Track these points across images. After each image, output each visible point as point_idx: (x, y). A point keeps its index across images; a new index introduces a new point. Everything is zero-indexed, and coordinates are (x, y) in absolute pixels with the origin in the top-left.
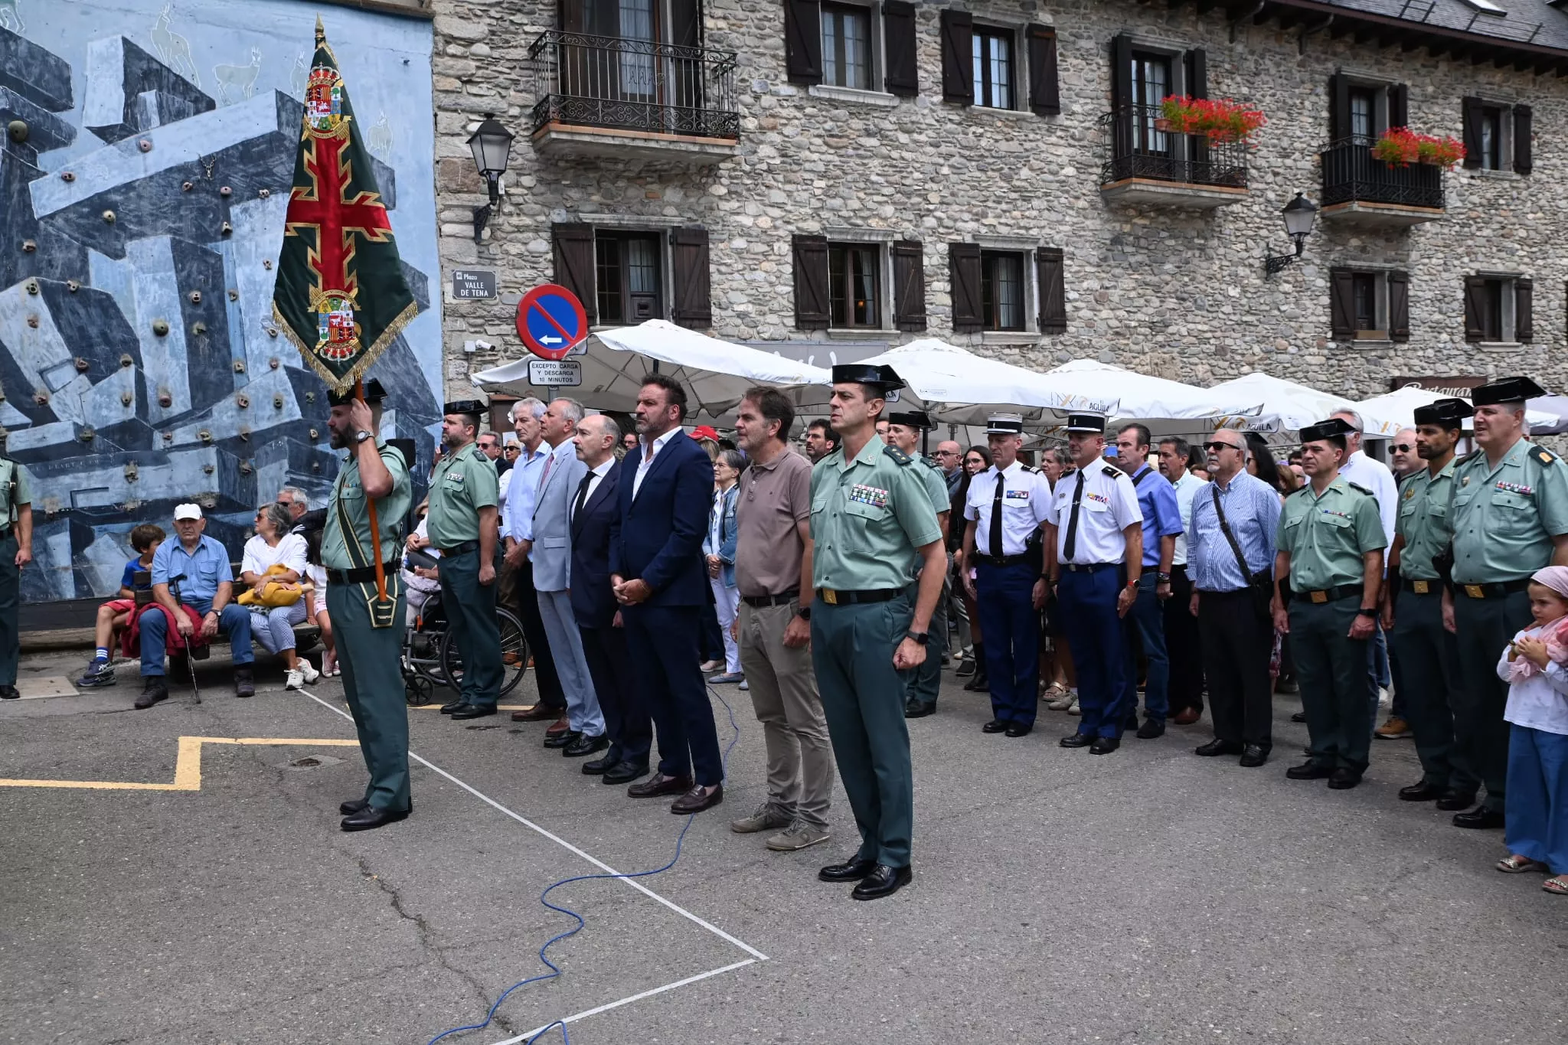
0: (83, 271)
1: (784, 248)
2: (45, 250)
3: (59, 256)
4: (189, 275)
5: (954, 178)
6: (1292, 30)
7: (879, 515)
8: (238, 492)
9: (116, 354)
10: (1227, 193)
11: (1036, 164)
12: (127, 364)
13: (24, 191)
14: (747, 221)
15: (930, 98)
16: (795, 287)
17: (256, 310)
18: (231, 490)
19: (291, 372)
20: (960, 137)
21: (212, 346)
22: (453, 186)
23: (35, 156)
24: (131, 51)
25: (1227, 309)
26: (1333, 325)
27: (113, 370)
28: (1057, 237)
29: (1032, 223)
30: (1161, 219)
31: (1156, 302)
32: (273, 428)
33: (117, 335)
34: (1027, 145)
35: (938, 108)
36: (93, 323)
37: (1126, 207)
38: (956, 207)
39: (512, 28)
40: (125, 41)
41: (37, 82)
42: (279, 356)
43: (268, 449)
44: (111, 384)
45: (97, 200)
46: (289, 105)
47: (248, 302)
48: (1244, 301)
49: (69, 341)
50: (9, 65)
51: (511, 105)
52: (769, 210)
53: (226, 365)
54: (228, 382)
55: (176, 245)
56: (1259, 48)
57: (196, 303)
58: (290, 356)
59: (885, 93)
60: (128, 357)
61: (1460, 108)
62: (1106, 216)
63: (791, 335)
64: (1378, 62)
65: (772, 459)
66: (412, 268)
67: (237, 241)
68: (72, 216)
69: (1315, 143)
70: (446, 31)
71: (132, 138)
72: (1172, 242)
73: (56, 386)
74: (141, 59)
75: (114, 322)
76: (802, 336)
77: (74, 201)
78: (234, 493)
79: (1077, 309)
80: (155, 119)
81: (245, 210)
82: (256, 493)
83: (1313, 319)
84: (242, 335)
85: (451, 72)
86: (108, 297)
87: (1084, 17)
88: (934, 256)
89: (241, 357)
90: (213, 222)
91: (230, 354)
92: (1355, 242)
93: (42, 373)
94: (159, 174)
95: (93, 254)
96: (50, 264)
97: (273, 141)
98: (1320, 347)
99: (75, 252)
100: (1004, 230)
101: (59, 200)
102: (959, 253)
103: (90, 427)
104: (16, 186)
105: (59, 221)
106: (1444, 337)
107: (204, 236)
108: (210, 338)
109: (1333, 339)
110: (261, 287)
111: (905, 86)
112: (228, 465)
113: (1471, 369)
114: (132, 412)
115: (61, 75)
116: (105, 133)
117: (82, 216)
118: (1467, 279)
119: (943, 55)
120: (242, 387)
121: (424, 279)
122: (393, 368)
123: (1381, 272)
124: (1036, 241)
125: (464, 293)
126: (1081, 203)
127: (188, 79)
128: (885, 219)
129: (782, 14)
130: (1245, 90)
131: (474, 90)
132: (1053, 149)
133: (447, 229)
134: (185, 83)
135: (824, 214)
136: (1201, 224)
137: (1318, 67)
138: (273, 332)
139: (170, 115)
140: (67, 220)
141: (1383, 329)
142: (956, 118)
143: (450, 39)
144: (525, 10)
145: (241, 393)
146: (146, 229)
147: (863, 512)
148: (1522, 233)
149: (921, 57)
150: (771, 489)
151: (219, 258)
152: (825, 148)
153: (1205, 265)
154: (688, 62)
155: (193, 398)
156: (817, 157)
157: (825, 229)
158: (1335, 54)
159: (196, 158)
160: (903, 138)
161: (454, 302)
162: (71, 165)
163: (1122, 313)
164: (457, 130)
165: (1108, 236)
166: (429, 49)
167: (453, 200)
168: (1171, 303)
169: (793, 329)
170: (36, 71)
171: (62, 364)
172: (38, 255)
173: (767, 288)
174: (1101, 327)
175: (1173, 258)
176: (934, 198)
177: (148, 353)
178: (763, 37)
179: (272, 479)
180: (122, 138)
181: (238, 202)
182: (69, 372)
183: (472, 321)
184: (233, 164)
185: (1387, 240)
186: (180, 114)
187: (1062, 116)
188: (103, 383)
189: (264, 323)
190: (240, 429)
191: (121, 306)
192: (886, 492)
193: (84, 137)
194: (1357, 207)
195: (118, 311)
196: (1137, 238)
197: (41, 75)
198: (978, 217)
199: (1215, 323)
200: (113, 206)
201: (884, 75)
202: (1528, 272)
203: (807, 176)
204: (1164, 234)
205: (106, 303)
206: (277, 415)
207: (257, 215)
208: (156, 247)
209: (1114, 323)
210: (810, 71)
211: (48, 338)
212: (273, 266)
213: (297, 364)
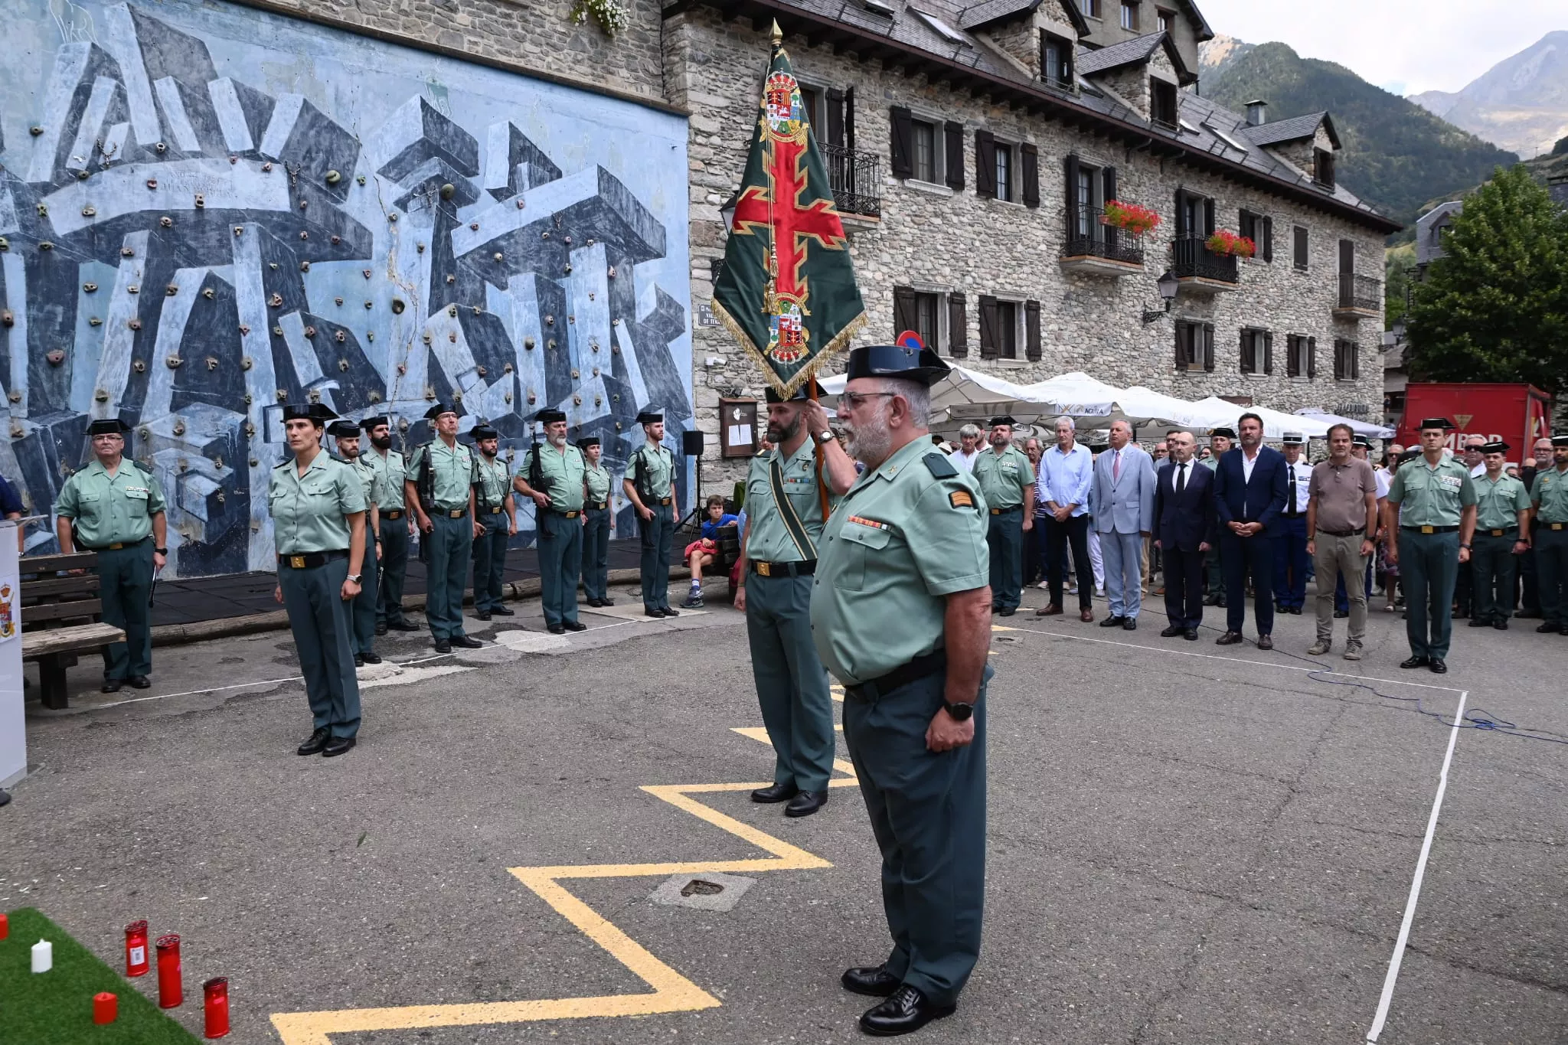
0: (481, 300)
1: (889, 295)
2: (460, 283)
3: (469, 287)
4: (545, 304)
5: (982, 249)
6: (1157, 157)
9: (502, 363)
10: (1125, 267)
11: (1026, 242)
12: (508, 371)
13: (448, 237)
14: (869, 275)
15: (970, 191)
16: (895, 323)
17: (585, 331)
19: (605, 378)
20: (985, 220)
21: (559, 357)
22: (700, 242)
23: (455, 211)
24: (515, 133)
25: (1123, 346)
26: (1177, 359)
27: (500, 376)
28: (1036, 293)
29: (1024, 283)
30: (1091, 283)
31: (1087, 341)
32: (595, 421)
33: (503, 349)
34: (1021, 228)
35: (973, 199)
36: (489, 339)
37: (1072, 274)
38: (983, 270)
39: (734, 126)
40: (511, 125)
41: (458, 155)
42: (598, 366)
44: (498, 386)
45: (491, 244)
46: (605, 177)
47: (580, 325)
48: (1132, 341)
49: (474, 353)
50: (442, 142)
51: (734, 183)
52: (881, 267)
53: (567, 373)
54: (568, 385)
55: (538, 279)
56: (1140, 167)
57: (549, 325)
58: (605, 366)
59: (945, 187)
60: (509, 366)
61: (1238, 215)
62: (1062, 279)
64: (1199, 182)
66: (675, 302)
67: (574, 278)
68: (477, 257)
69: (1168, 235)
70: (696, 126)
71: (513, 198)
72: (1095, 299)
73: (466, 388)
74: (520, 138)
75: (501, 339)
77: (478, 245)
79: (1046, 344)
80: (527, 183)
81: (579, 255)
83: (1166, 354)
84: (577, 350)
85: (699, 156)
86: (498, 319)
87: (1051, 140)
88: (971, 306)
89: (576, 366)
90: (560, 262)
91: (569, 364)
92: (1187, 303)
93: (458, 377)
94: (528, 226)
95: (489, 286)
96: (463, 293)
97: (596, 201)
98: (1170, 374)
99: (478, 284)
100: (1008, 287)
101: (469, 244)
102: (984, 300)
103: (486, 420)
104: (443, 233)
105: (469, 261)
106: (1230, 369)
107: (554, 274)
108: (558, 351)
109: (1176, 369)
110: (588, 313)
111: (956, 183)
113: (1242, 391)
114: (511, 409)
115: (471, 149)
116: (498, 194)
117: (482, 257)
118: (1242, 331)
119: (977, 161)
120: (576, 389)
121: (682, 310)
123: (1199, 324)
124: (1024, 295)
125: (706, 321)
126: (1049, 270)
127: (547, 154)
128: (945, 277)
129: (889, 127)
130: (1133, 196)
131: (711, 170)
132: (1034, 231)
133: (696, 273)
134: (545, 158)
135: (912, 272)
136: (1110, 287)
137: (1170, 183)
138: (595, 347)
139: (537, 181)
140: (473, 260)
141: (1200, 362)
142: (983, 206)
143: (698, 132)
144: (743, 113)
145: (576, 393)
146: (520, 268)
148: (1267, 301)
149: (966, 163)
151: (563, 290)
152: (912, 224)
153: (1112, 315)
154: (837, 157)
155: (548, 398)
156: (908, 231)
157: (912, 282)
158: (1178, 175)
159: (549, 214)
160: (955, 219)
161: (700, 328)
162: (476, 218)
163: (1069, 348)
164: (703, 200)
165: (1063, 293)
166: (686, 139)
167: (699, 251)
168: (1095, 341)
170: (458, 146)
171: (470, 370)
172: (456, 286)
173: (879, 324)
174: (1059, 356)
175: (1096, 311)
176: (971, 263)
177: (521, 363)
178: (878, 142)
180: (507, 197)
181: (574, 249)
182: (474, 375)
183: (710, 342)
184: (571, 220)
185: (1204, 303)
186: (541, 181)
187: (1039, 209)
188: (494, 385)
189: (590, 341)
190: (575, 422)
191: (505, 326)
193: (485, 197)
194: (1197, 280)
195: (504, 330)
196: (1078, 295)
197: (461, 149)
198: (995, 277)
199: (1117, 356)
200: (501, 250)
201: (945, 174)
202: (1271, 327)
203: (903, 244)
204: (1092, 293)
205: (496, 324)
206: (597, 411)
207: (586, 259)
208: (524, 282)
209: (1066, 355)
210: (907, 169)
211: (462, 350)
212: (595, 298)
213: (609, 372)
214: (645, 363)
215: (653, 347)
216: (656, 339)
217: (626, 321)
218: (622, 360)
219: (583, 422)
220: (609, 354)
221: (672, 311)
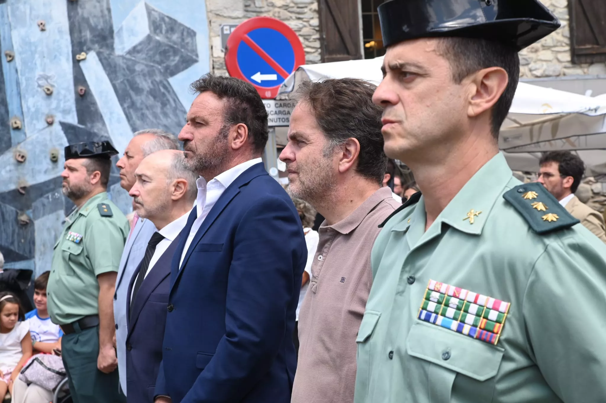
7: (486, 363)
8: (16, 243)
17: (31, 71)
18: (10, 240)
19: (67, 128)
32: (50, 181)
42: (54, 113)
43: (45, 201)
47: (24, 63)
53: (4, 122)
54: (6, 138)
58: (65, 112)
63: (567, 71)
65: (348, 216)
66: (181, 25)
67: (12, 4)
76: (578, 71)
78: (12, 243)
82: (34, 243)
84: (19, 94)
89: (18, 114)
91: (7, 112)
110: (36, 47)
112: (7, 217)
120: (19, 143)
121: (192, 34)
122: (164, 121)
138: (48, 90)
145: (19, 148)
147: (447, 356)
150: (343, 273)
161: (223, 55)
169: (569, 65)
179: (48, 230)
189: (40, 82)
190: (18, 183)
192: (504, 306)
206: (53, 169)
212: (47, 27)
213: (73, 119)
214: (133, 105)
215: (145, 85)
216: (151, 74)
217: (99, 54)
218: (94, 104)
219: (30, 182)
220: (71, 97)
221: (175, 37)
